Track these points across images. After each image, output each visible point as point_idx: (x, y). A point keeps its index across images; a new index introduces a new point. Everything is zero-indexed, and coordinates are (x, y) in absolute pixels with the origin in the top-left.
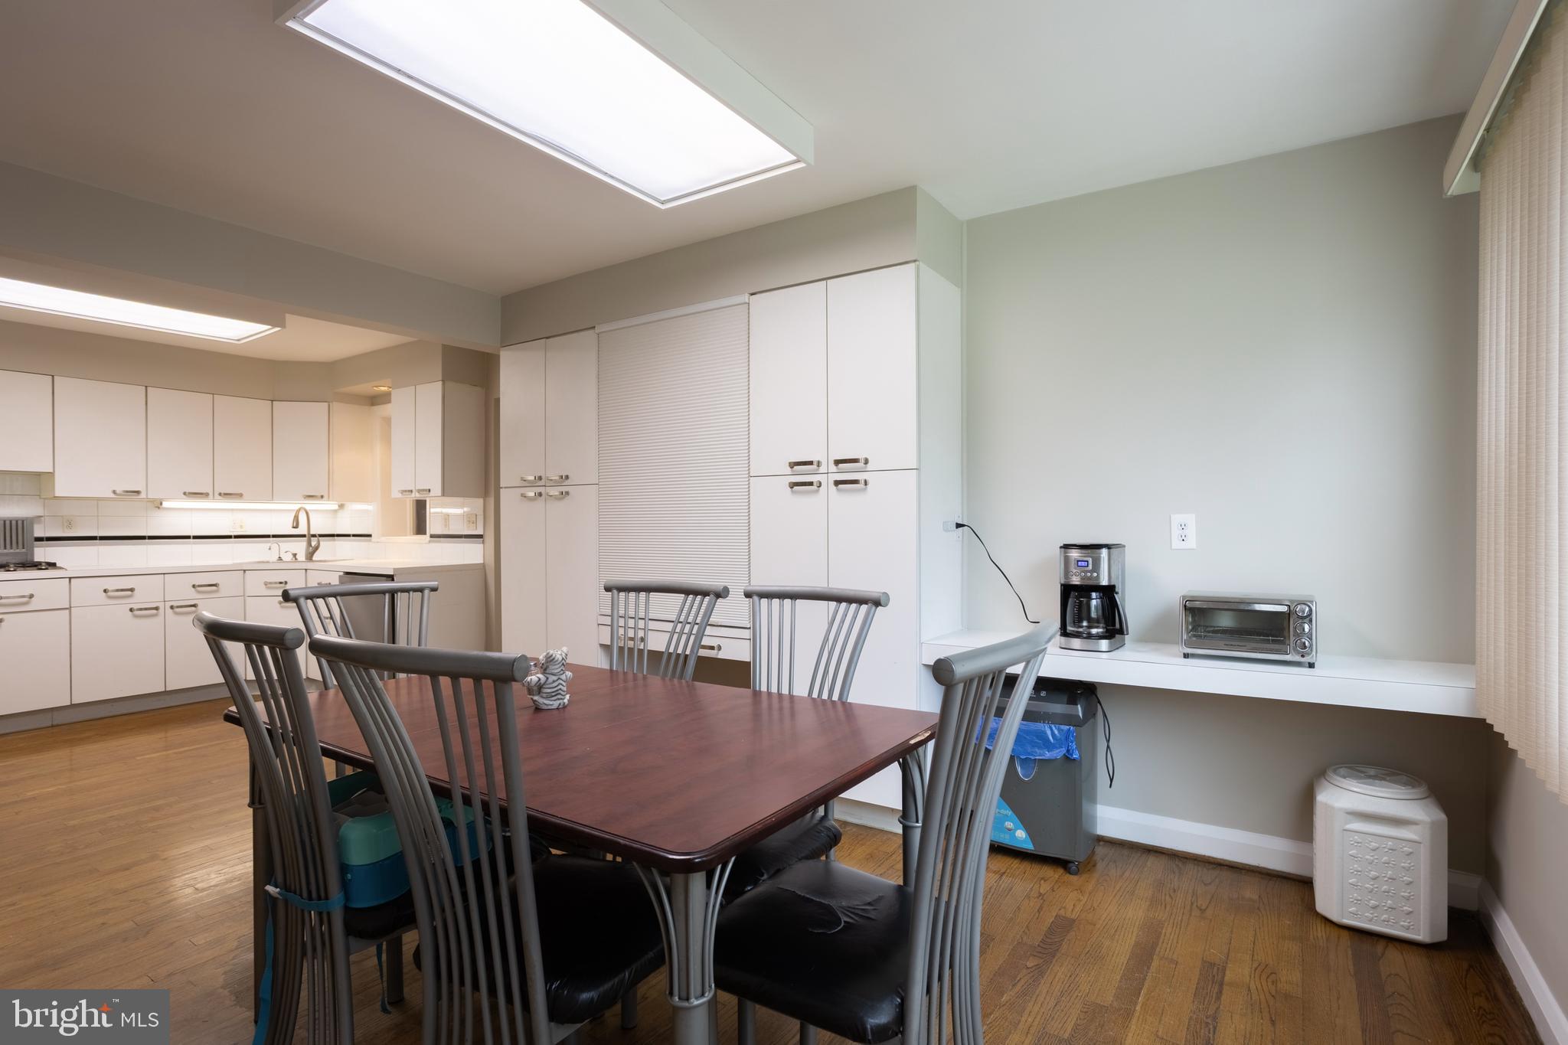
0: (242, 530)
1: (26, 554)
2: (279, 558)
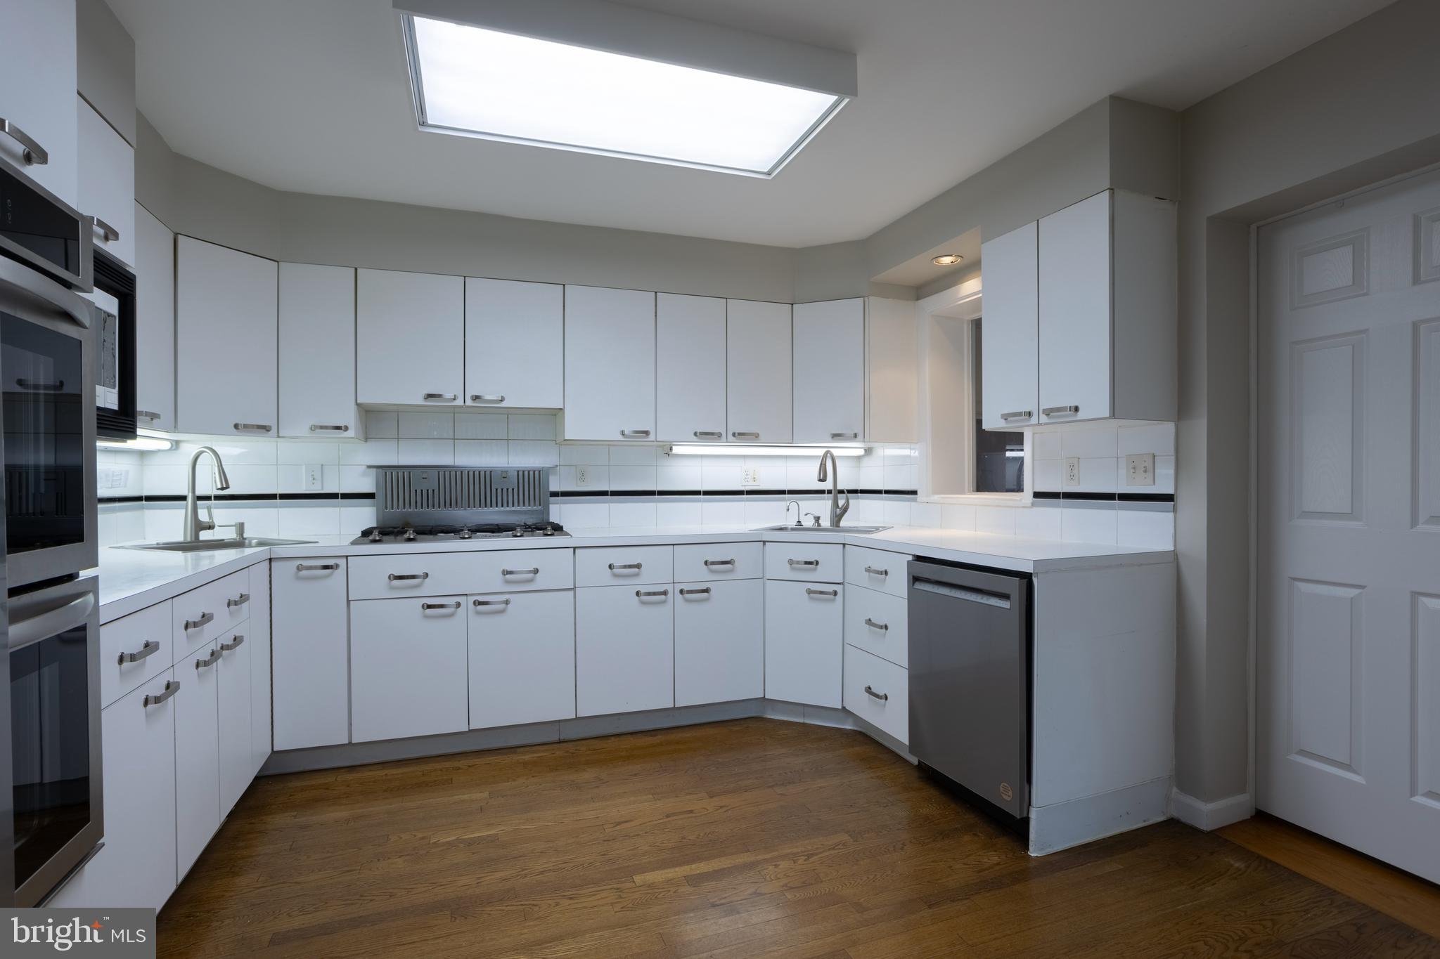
0: (754, 484)
1: (542, 512)
2: (799, 522)
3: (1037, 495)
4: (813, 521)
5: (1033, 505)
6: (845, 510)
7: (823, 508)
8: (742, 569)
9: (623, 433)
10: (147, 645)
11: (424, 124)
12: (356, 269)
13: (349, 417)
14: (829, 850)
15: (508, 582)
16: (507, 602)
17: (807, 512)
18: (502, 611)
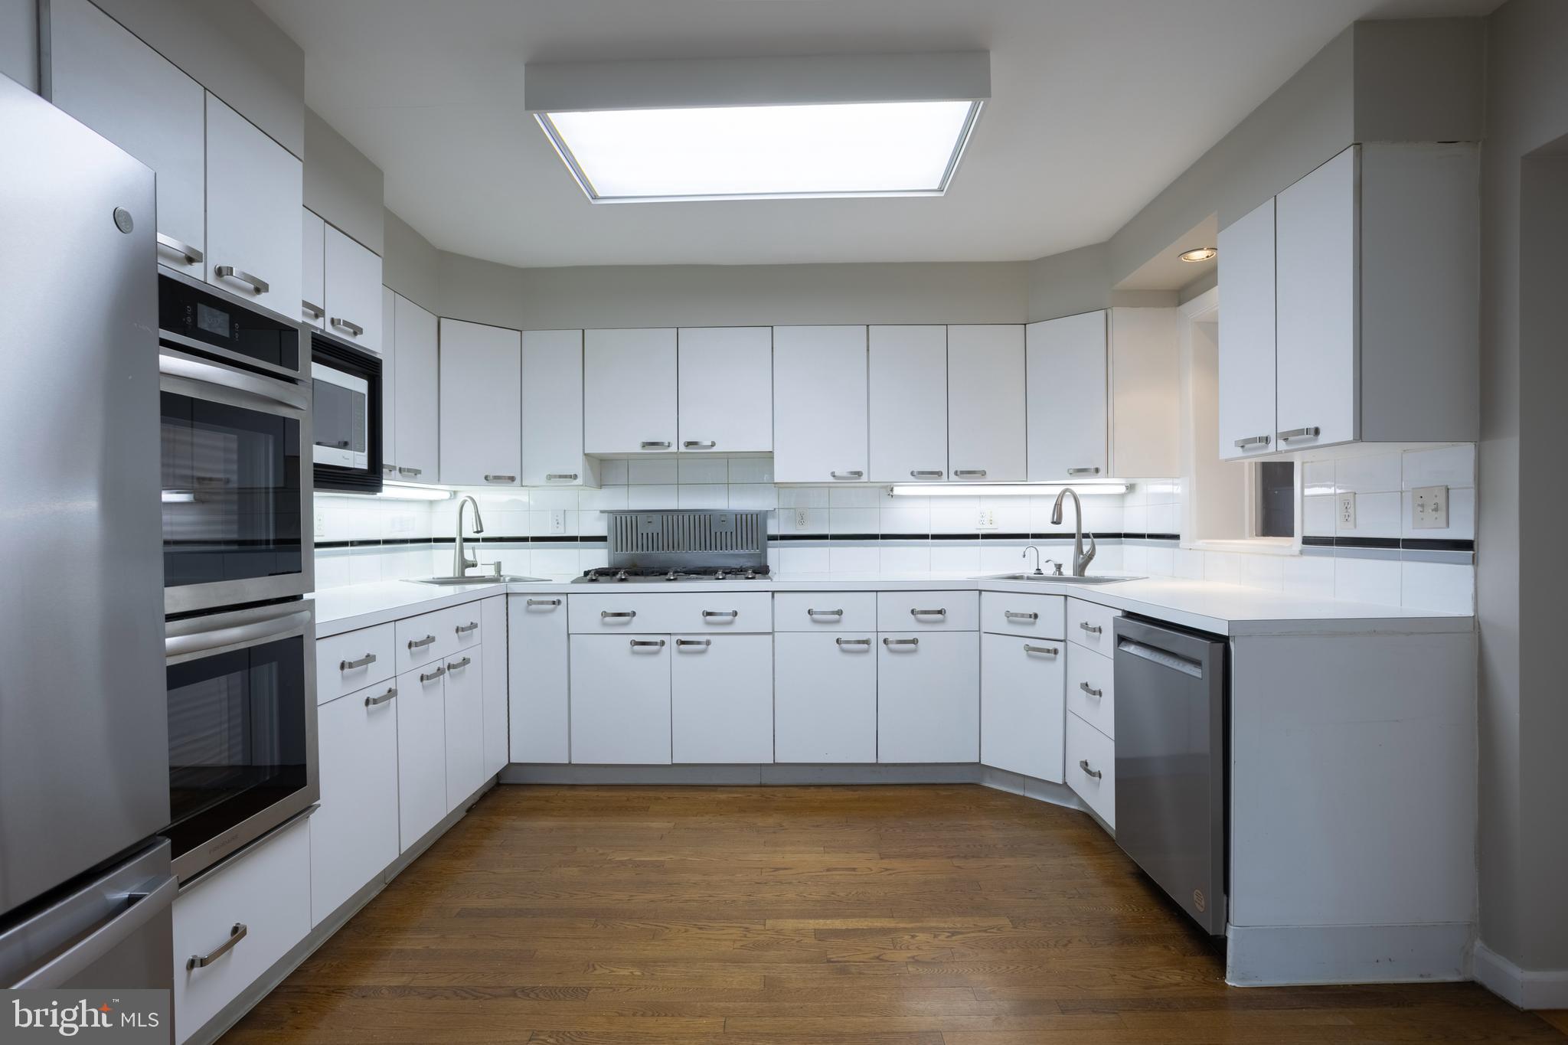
0: (990, 526)
1: (760, 556)
2: (1038, 569)
3: (1307, 541)
4: (1054, 569)
5: (1302, 553)
6: (1090, 557)
7: (1064, 554)
8: (953, 620)
9: (833, 475)
10: (368, 656)
11: (595, 197)
12: (583, 330)
13: (578, 466)
14: (980, 931)
15: (708, 623)
16: (708, 643)
17: (1048, 559)
18: (703, 652)
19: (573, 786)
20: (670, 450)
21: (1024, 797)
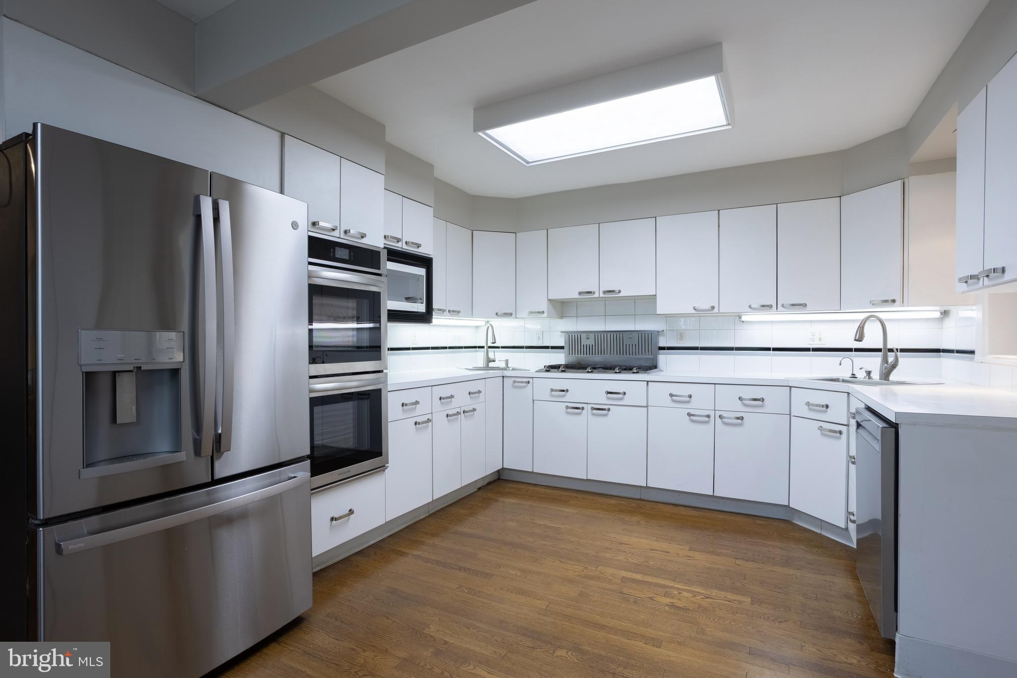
0: (820, 342)
1: (653, 359)
2: (853, 374)
4: (865, 374)
6: (894, 366)
7: (874, 363)
8: (769, 406)
9: (695, 309)
10: (416, 401)
12: (547, 230)
13: (544, 306)
15: (608, 398)
16: (609, 410)
17: (861, 367)
18: (606, 415)
19: (535, 485)
20: (595, 296)
21: (820, 534)
